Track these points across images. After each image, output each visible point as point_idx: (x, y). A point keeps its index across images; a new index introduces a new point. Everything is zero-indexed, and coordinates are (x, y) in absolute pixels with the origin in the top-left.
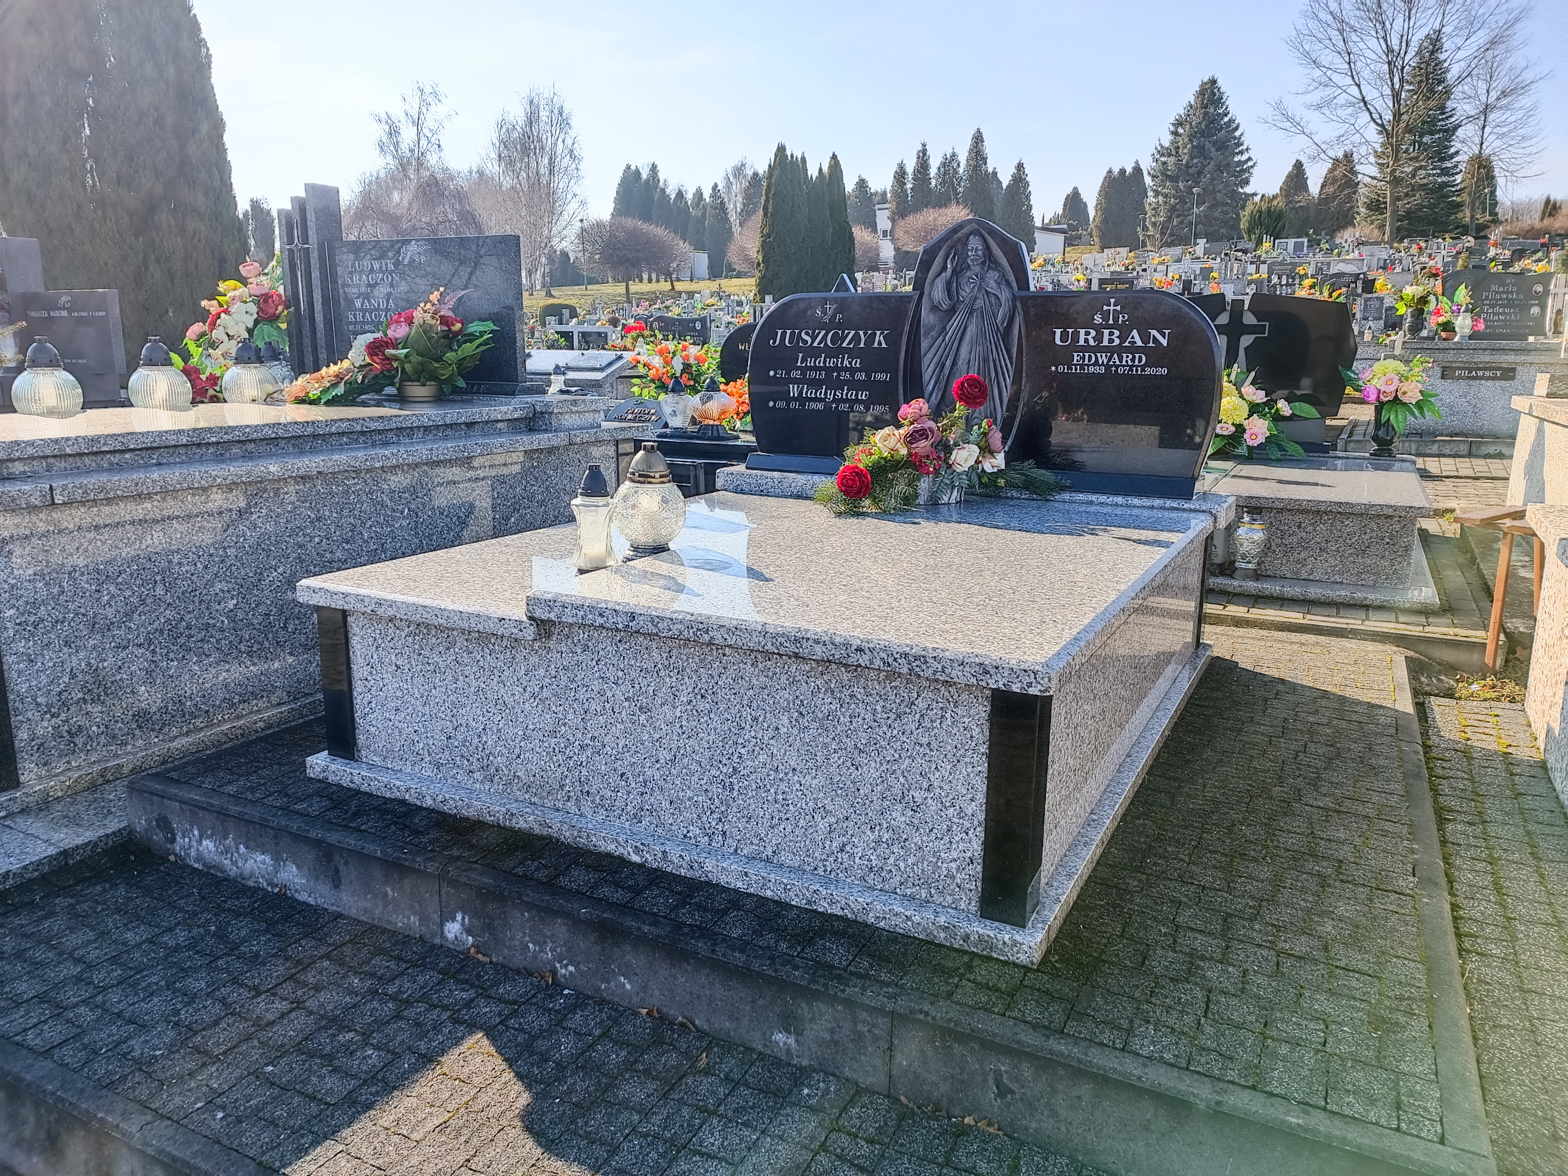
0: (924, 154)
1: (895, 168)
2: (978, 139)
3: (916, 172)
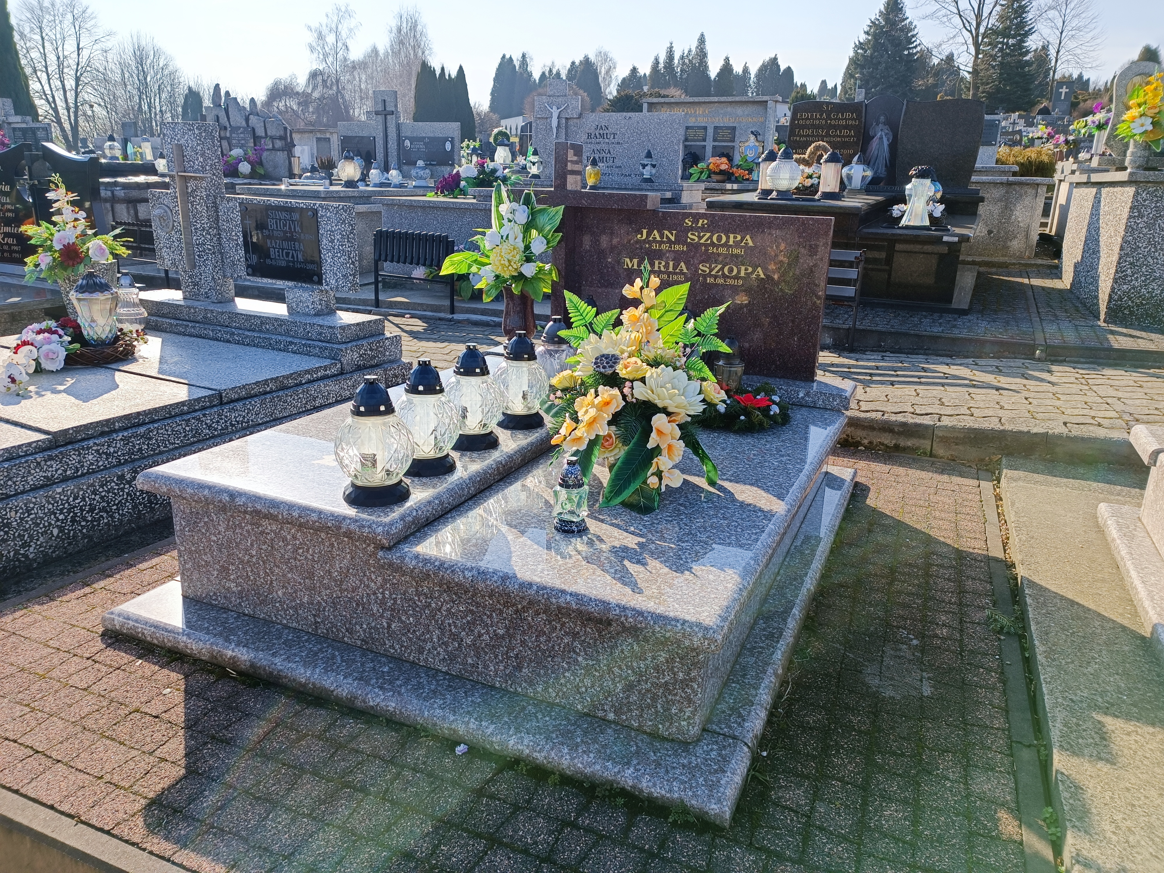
0: (671, 51)
1: (652, 59)
2: (702, 40)
3: (665, 63)
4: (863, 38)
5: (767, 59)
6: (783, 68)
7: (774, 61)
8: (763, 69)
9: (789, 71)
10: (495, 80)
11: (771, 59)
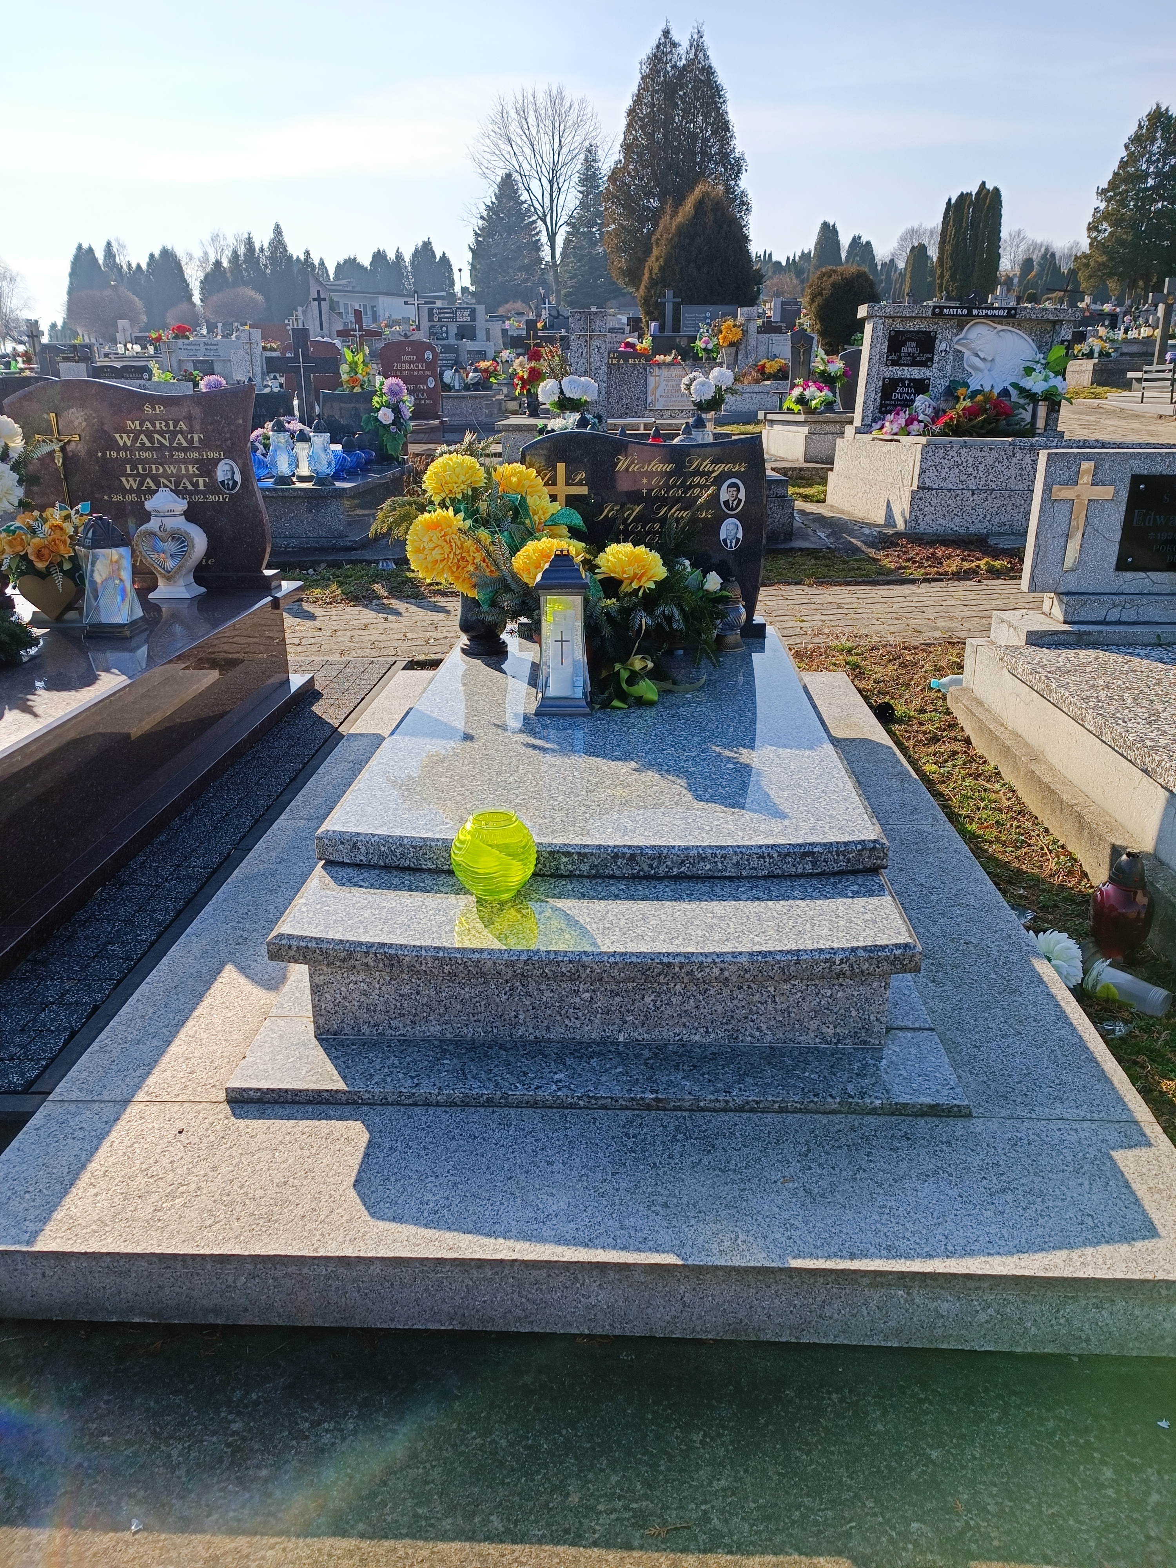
0: (250, 243)
4: (481, 223)
5: (420, 244)
6: (439, 255)
7: (427, 245)
8: (416, 254)
9: (444, 257)
10: (72, 275)
11: (424, 243)
